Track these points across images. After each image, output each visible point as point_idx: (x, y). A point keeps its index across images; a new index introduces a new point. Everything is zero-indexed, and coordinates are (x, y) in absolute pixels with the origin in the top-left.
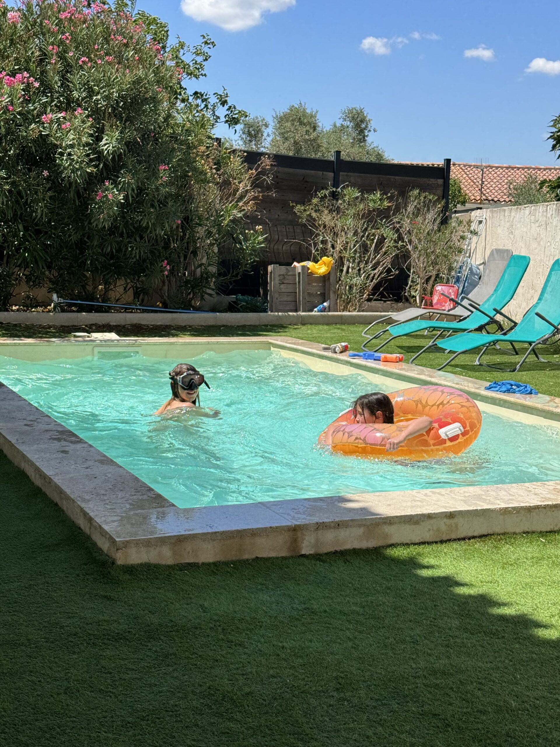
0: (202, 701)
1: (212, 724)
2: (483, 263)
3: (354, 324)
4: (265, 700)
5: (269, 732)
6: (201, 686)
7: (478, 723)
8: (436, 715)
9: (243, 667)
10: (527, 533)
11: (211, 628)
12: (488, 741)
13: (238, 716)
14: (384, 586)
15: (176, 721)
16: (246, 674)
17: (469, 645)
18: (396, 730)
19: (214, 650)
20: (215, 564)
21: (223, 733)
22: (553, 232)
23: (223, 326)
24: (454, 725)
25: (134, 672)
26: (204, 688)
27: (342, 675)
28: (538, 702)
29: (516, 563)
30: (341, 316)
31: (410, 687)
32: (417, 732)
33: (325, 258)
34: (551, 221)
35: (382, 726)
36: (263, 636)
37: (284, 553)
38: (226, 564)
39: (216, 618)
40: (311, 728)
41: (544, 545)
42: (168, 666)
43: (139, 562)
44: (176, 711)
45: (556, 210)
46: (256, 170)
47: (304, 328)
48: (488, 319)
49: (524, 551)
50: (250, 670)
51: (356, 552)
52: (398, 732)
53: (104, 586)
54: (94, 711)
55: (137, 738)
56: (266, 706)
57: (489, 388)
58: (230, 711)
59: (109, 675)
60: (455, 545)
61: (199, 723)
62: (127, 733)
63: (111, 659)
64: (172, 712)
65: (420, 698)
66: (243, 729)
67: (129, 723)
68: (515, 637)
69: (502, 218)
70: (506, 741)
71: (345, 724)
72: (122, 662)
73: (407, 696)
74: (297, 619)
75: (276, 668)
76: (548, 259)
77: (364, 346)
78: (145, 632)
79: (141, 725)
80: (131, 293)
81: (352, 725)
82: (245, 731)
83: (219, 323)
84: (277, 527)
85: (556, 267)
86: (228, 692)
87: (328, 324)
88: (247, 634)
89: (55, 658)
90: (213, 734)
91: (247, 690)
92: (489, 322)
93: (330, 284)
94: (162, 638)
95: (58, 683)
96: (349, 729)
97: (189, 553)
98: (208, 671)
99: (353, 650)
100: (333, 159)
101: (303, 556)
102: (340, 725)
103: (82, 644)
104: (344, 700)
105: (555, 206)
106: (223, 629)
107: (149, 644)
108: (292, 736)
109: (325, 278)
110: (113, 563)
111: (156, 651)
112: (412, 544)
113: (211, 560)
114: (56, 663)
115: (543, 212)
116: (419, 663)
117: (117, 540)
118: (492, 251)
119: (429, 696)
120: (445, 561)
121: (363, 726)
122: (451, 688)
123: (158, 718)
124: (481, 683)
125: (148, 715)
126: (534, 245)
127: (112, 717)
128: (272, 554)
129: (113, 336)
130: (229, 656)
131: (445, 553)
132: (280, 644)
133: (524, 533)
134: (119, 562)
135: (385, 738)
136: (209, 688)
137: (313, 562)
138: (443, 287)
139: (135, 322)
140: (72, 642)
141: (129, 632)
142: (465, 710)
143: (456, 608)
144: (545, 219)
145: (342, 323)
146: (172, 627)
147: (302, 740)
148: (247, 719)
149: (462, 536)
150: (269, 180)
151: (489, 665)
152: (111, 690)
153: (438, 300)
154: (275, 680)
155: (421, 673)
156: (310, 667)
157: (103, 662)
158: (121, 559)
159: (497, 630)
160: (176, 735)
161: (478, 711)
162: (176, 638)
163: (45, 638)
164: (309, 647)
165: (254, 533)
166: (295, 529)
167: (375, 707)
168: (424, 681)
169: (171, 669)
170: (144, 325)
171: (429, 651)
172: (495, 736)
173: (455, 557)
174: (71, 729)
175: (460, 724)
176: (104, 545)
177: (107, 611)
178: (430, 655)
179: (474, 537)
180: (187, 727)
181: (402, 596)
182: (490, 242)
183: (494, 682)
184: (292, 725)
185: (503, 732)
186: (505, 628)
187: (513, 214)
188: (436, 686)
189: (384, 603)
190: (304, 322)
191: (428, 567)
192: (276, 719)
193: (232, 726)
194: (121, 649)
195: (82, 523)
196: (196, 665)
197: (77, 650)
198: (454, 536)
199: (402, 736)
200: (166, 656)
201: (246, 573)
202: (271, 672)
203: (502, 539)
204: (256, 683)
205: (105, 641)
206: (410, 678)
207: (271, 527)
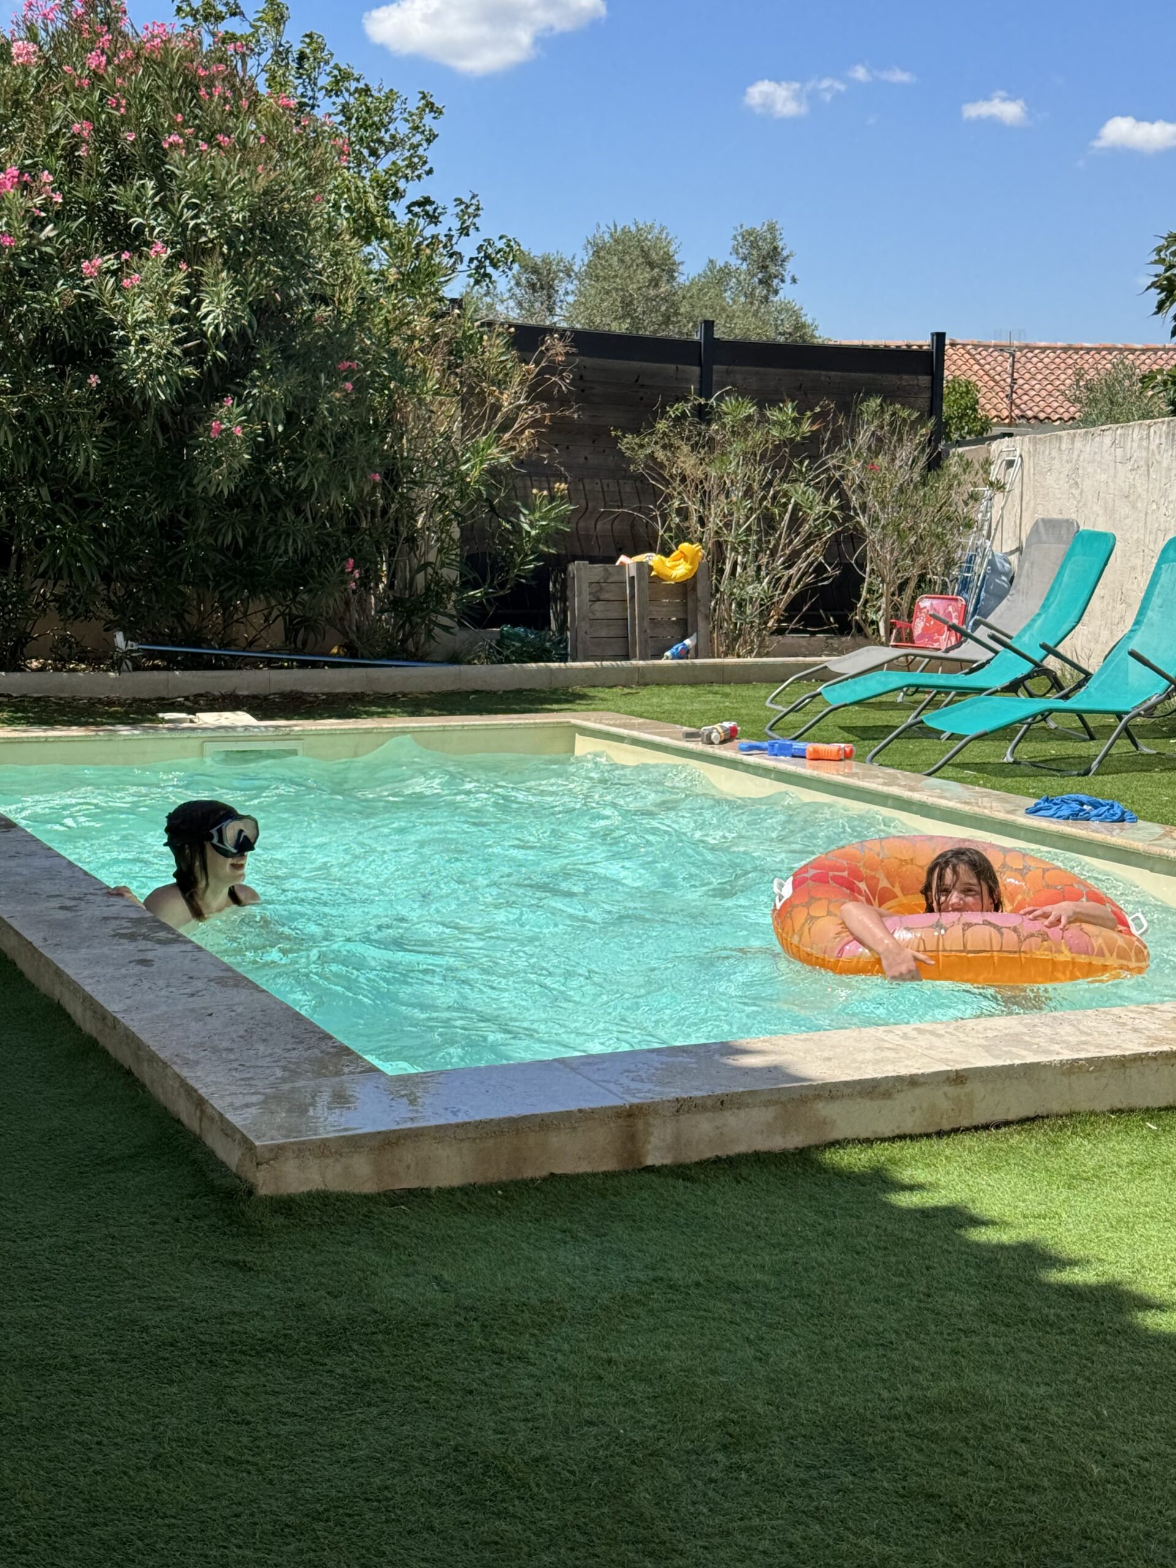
0: (440, 1477)
1: (462, 1524)
2: (1019, 550)
3: (748, 682)
4: (572, 1472)
5: (583, 1539)
6: (438, 1445)
7: (1020, 1510)
8: (932, 1496)
9: (527, 1404)
10: (1121, 1111)
11: (458, 1325)
12: (1044, 1549)
13: (519, 1508)
14: (820, 1229)
15: (387, 1521)
16: (533, 1419)
17: (1001, 1348)
18: (849, 1529)
19: (466, 1371)
20: (465, 1190)
21: (486, 1543)
22: (1164, 480)
23: (475, 692)
24: (971, 1516)
25: (296, 1420)
26: (444, 1449)
27: (735, 1417)
28: (1147, 1464)
29: (1097, 1176)
30: (723, 667)
31: (878, 1439)
32: (894, 1534)
33: (684, 546)
34: (1158, 457)
35: (820, 1521)
36: (567, 1339)
37: (609, 1165)
38: (488, 1189)
39: (468, 1302)
40: (671, 1530)
41: (1156, 1137)
42: (369, 1405)
43: (304, 1189)
44: (387, 1499)
45: (1167, 434)
46: (537, 364)
47: (644, 692)
48: (1031, 666)
49: (1113, 1149)
50: (540, 1410)
51: (760, 1159)
52: (855, 1534)
53: (231, 1241)
54: (214, 1504)
55: (305, 1557)
56: (575, 1485)
57: (1034, 811)
58: (500, 1497)
59: (244, 1427)
60: (968, 1140)
61: (436, 1524)
62: (284, 1549)
63: (247, 1394)
64: (379, 1501)
65: (900, 1461)
66: (528, 1533)
67: (287, 1525)
68: (1096, 1329)
69: (1054, 453)
70: (1081, 1548)
71: (741, 1519)
72: (273, 1400)
73: (872, 1458)
74: (637, 1302)
75: (595, 1405)
76: (1152, 537)
77: (771, 729)
78: (320, 1334)
79: (314, 1530)
80: (279, 626)
81: (756, 1521)
82: (533, 1537)
83: (465, 687)
84: (593, 1111)
85: (1171, 554)
86: (495, 1457)
87: (693, 684)
88: (533, 1335)
89: (130, 1394)
90: (466, 1545)
91: (536, 1452)
92: (1033, 671)
93: (697, 600)
94: (355, 1346)
95: (137, 1446)
96: (750, 1528)
97: (408, 1167)
98: (453, 1415)
99: (756, 1364)
100: (696, 337)
101: (650, 1169)
102: (732, 1521)
103: (186, 1363)
104: (741, 1468)
105: (1165, 427)
106: (484, 1326)
107: (327, 1361)
108: (631, 1547)
109: (686, 588)
110: (250, 1192)
111: (343, 1376)
112: (877, 1139)
113: (456, 1181)
114: (133, 1404)
115: (1141, 439)
116: (897, 1389)
117: (257, 1143)
118: (1037, 523)
119: (918, 1457)
120: (948, 1173)
121: (780, 1522)
122: (965, 1440)
123: (349, 1515)
124: (1026, 1428)
125: (327, 1510)
126: (1124, 509)
127: (252, 1515)
128: (584, 1168)
129: (242, 718)
130: (496, 1382)
131: (947, 1158)
132: (604, 1355)
133: (1113, 1112)
134: (263, 1191)
135: (828, 1545)
136: (456, 1450)
137: (670, 1181)
138: (935, 602)
139: (288, 688)
140: (166, 1359)
141: (285, 1335)
142: (993, 1485)
143: (972, 1272)
144: (1144, 454)
145: (725, 682)
146: (376, 1324)
147: (651, 1554)
148: (536, 1513)
149: (981, 1120)
150: (564, 383)
151: (1042, 1390)
152: (250, 1459)
153: (925, 628)
154: (594, 1430)
155: (900, 1408)
156: (668, 1400)
157: (231, 1401)
158: (265, 1184)
159: (1058, 1316)
160: (387, 1549)
161: (1021, 1487)
162: (385, 1347)
163: (109, 1352)
164: (662, 1361)
165: (545, 1123)
166: (631, 1115)
167: (804, 1483)
168: (907, 1426)
169: (375, 1411)
170: (309, 694)
171: (917, 1363)
172: (1057, 1538)
173: (969, 1164)
174: (167, 1542)
175: (985, 1514)
176: (230, 1155)
177: (239, 1294)
178: (919, 1372)
179: (1007, 1123)
180: (409, 1532)
181: (859, 1248)
182: (1032, 504)
183: (1053, 1424)
184: (631, 1523)
185: (1076, 1529)
186: (1075, 1313)
187: (1078, 444)
188: (933, 1437)
189: (821, 1265)
190: (643, 680)
191: (911, 1188)
192: (597, 1512)
193: (504, 1527)
194: (269, 1371)
195: (184, 1111)
196: (427, 1402)
197: (177, 1376)
198: (966, 1123)
199: (862, 1543)
200: (365, 1385)
201: (528, 1208)
202: (586, 1413)
203: (1065, 1126)
204: (555, 1437)
205: (237, 1356)
206: (879, 1420)
207: (580, 1111)
